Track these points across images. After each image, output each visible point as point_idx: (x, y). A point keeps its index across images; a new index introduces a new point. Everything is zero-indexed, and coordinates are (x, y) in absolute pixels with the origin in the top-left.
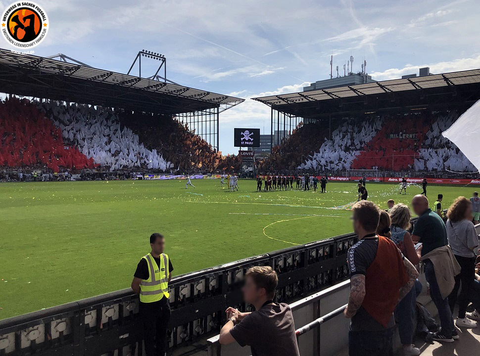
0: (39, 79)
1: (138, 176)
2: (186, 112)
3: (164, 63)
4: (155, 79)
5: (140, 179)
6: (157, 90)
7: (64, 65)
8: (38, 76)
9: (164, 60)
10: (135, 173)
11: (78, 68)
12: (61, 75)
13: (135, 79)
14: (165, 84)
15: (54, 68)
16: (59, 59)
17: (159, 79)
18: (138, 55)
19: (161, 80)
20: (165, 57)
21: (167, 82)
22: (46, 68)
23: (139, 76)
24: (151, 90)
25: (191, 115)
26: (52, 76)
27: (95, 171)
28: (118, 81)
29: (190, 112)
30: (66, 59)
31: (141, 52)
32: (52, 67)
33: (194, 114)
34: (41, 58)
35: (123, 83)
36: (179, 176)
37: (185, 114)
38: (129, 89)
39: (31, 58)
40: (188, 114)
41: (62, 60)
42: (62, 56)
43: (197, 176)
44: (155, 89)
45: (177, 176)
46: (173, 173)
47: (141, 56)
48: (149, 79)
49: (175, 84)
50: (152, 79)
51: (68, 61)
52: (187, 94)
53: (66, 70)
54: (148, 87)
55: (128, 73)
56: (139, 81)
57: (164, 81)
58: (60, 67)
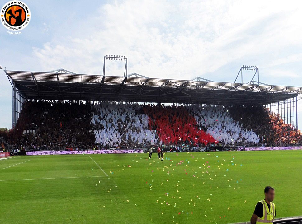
0: (187, 93)
1: (241, 148)
2: (273, 103)
3: (257, 72)
4: (252, 83)
5: (242, 150)
6: (253, 90)
7: (199, 83)
8: (187, 91)
9: (257, 70)
10: (239, 146)
11: (206, 83)
12: (197, 89)
13: (239, 85)
14: (258, 85)
15: (194, 86)
16: (196, 80)
17: (254, 82)
18: (241, 70)
19: (255, 83)
20: (258, 68)
21: (259, 84)
22: (190, 86)
23: (241, 83)
24: (249, 90)
25: (276, 104)
26: (193, 90)
27: (216, 145)
28: (228, 88)
29: (276, 102)
30: (200, 79)
31: (243, 67)
32: (193, 85)
33: (278, 104)
34: (188, 81)
35: (232, 88)
36: (268, 148)
37: (272, 104)
38: (235, 92)
39: (183, 82)
40: (274, 104)
41: (198, 80)
42: (198, 78)
43: (281, 148)
44: (252, 90)
45: (266, 148)
46: (264, 145)
47: (243, 69)
48: (247, 84)
49: (265, 84)
50: (249, 83)
51: (201, 80)
52: (273, 90)
53: (200, 86)
54: (247, 89)
55: (235, 82)
56: (241, 86)
57: (257, 84)
58: (197, 85)
